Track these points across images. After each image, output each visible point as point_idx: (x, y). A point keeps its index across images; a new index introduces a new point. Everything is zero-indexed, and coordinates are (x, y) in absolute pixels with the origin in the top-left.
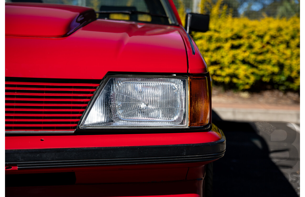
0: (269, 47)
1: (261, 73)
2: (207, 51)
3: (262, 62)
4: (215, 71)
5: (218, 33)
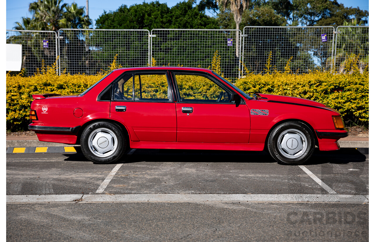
4: (360, 114)
5: (362, 85)
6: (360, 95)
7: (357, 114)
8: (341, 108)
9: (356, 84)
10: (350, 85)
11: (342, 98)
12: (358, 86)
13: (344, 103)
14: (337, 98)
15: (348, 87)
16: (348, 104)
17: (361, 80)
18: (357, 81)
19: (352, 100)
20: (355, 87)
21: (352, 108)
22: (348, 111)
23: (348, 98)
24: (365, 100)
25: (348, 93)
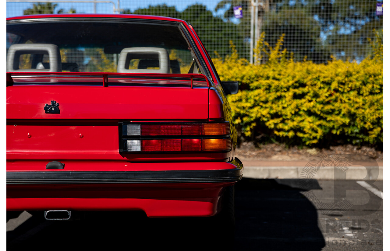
0: (338, 94)
1: (331, 125)
2: (266, 102)
3: (331, 112)
4: (276, 124)
5: (278, 80)
6: (272, 96)
7: (271, 124)
8: (245, 115)
9: (268, 78)
10: (257, 81)
11: (247, 100)
12: (268, 82)
13: (251, 108)
14: (240, 100)
15: (255, 84)
16: (256, 109)
17: (277, 73)
18: (271, 74)
19: (261, 104)
20: (264, 82)
21: (264, 116)
22: (257, 120)
23: (255, 101)
24: (282, 103)
25: (256, 92)
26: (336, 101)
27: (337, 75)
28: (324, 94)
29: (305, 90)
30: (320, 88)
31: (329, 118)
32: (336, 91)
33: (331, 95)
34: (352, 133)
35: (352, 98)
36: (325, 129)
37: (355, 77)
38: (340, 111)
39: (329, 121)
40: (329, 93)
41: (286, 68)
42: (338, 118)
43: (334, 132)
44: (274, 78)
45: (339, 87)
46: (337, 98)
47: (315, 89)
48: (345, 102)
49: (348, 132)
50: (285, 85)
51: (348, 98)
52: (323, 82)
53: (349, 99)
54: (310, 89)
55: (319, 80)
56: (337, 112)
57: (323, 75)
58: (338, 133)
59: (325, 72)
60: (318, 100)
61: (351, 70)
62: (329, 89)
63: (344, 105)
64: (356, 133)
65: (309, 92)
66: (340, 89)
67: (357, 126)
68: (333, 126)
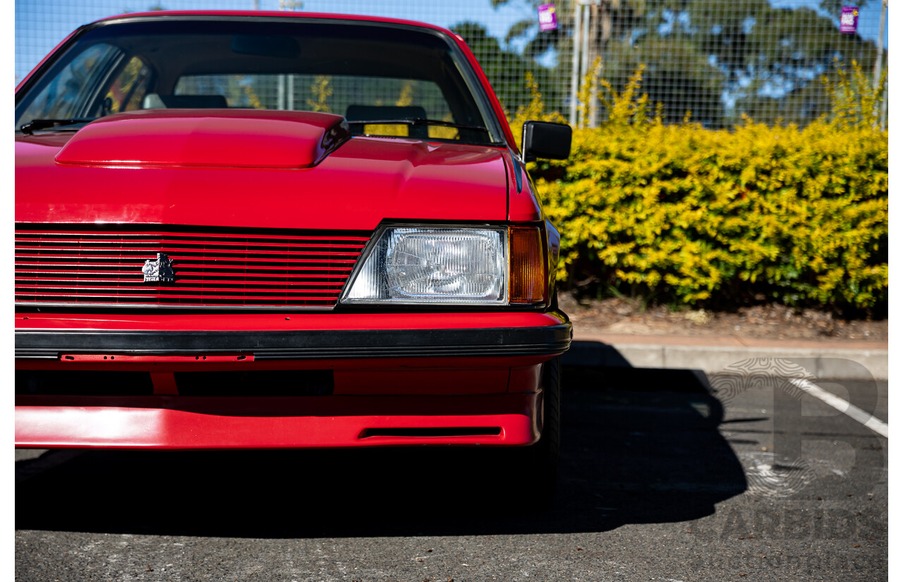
0: (754, 195)
1: (739, 260)
2: (601, 207)
3: (739, 233)
4: (621, 256)
5: (629, 160)
6: (615, 194)
7: (610, 255)
9: (607, 155)
10: (583, 161)
11: (560, 202)
12: (608, 163)
13: (568, 219)
15: (579, 167)
16: (578, 222)
17: (625, 145)
18: (613, 148)
19: (590, 211)
20: (598, 164)
21: (595, 238)
22: (582, 246)
23: (579, 204)
24: (635, 211)
25: (581, 185)
26: (750, 209)
27: (754, 154)
28: (725, 192)
29: (686, 183)
30: (718, 181)
31: (735, 245)
32: (751, 187)
33: (739, 196)
34: (783, 279)
35: (784, 203)
36: (727, 269)
37: (793, 158)
38: (758, 231)
39: (735, 253)
40: (736, 192)
41: (646, 137)
42: (755, 246)
43: (745, 276)
44: (620, 157)
45: (758, 179)
46: (752, 202)
47: (705, 182)
48: (769, 212)
49: (773, 277)
50: (642, 172)
51: (775, 204)
52: (724, 169)
53: (779, 207)
54: (697, 182)
55: (715, 162)
56: (752, 234)
57: (723, 152)
58: (753, 278)
59: (729, 146)
60: (713, 206)
61: (784, 144)
62: (737, 183)
63: (766, 219)
64: (792, 280)
65: (692, 189)
66: (759, 184)
67: (794, 265)
68: (744, 263)
